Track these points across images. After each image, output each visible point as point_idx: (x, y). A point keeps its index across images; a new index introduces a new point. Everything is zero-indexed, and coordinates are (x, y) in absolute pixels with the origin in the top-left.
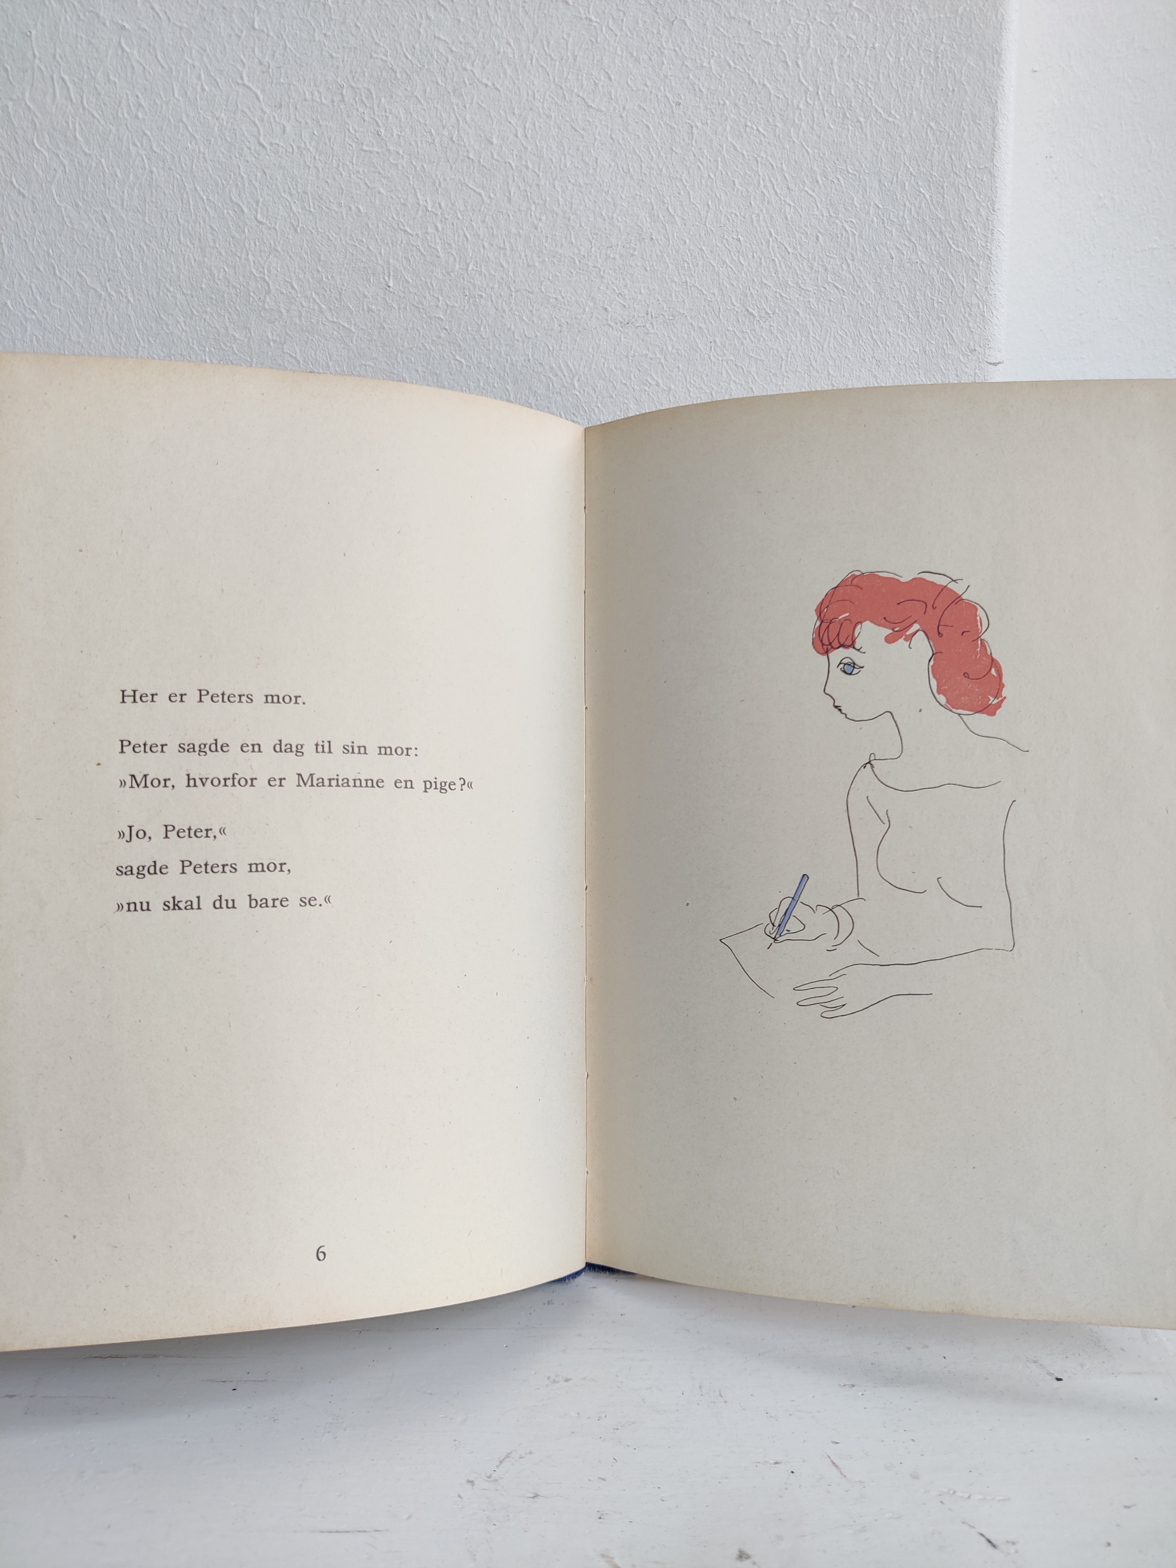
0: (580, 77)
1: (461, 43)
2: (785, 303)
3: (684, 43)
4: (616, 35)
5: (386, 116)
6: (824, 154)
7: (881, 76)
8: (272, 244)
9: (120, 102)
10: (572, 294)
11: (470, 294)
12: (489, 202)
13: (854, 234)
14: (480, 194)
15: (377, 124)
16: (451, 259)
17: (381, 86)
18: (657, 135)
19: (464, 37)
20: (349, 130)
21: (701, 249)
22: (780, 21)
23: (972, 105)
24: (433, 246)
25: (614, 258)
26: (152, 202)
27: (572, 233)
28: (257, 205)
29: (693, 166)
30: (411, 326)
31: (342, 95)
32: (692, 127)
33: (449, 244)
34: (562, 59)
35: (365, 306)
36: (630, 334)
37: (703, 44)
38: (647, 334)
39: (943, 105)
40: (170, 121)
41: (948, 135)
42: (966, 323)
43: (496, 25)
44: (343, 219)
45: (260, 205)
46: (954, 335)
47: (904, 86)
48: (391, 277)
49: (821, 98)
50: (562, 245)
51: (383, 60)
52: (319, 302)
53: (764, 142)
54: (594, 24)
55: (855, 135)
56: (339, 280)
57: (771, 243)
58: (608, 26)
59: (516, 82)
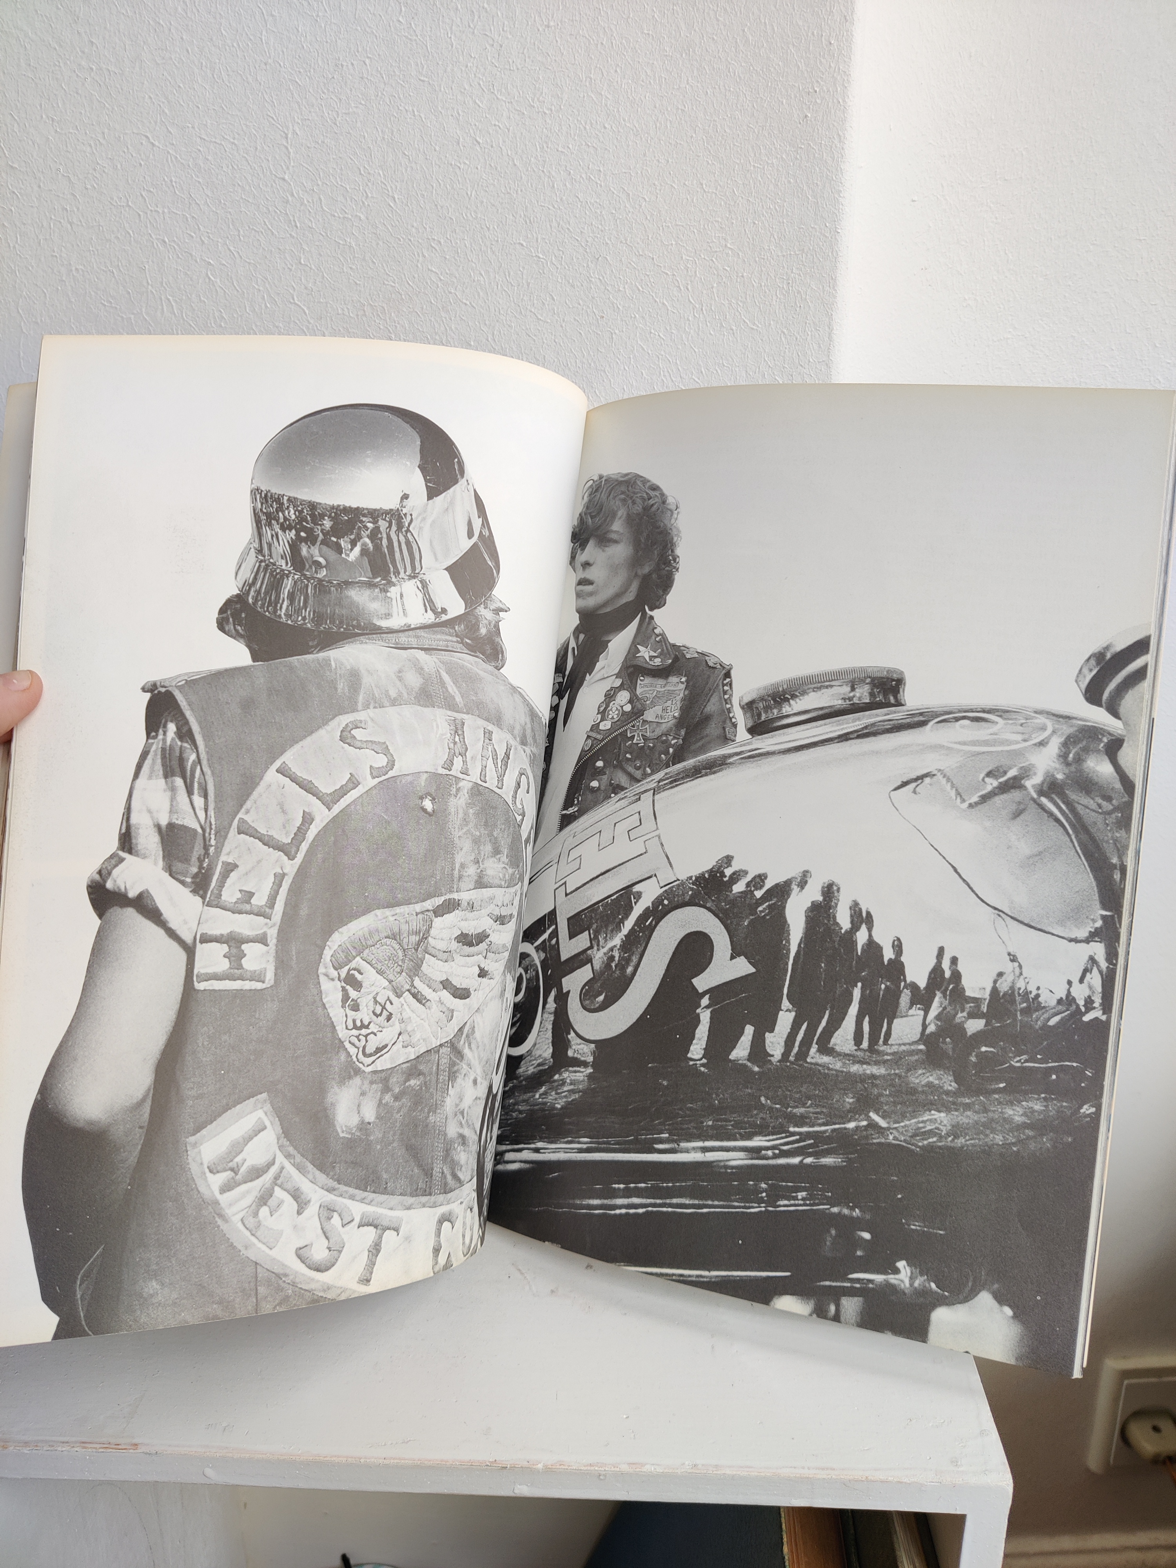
0: (532, 299)
1: (447, 274)
3: (606, 274)
4: (557, 268)
5: (395, 326)
6: (707, 353)
9: (209, 316)
18: (587, 340)
22: (675, 258)
23: (814, 317)
31: (364, 310)
32: (612, 334)
34: (519, 286)
49: (705, 312)
54: (542, 260)
58: (551, 262)
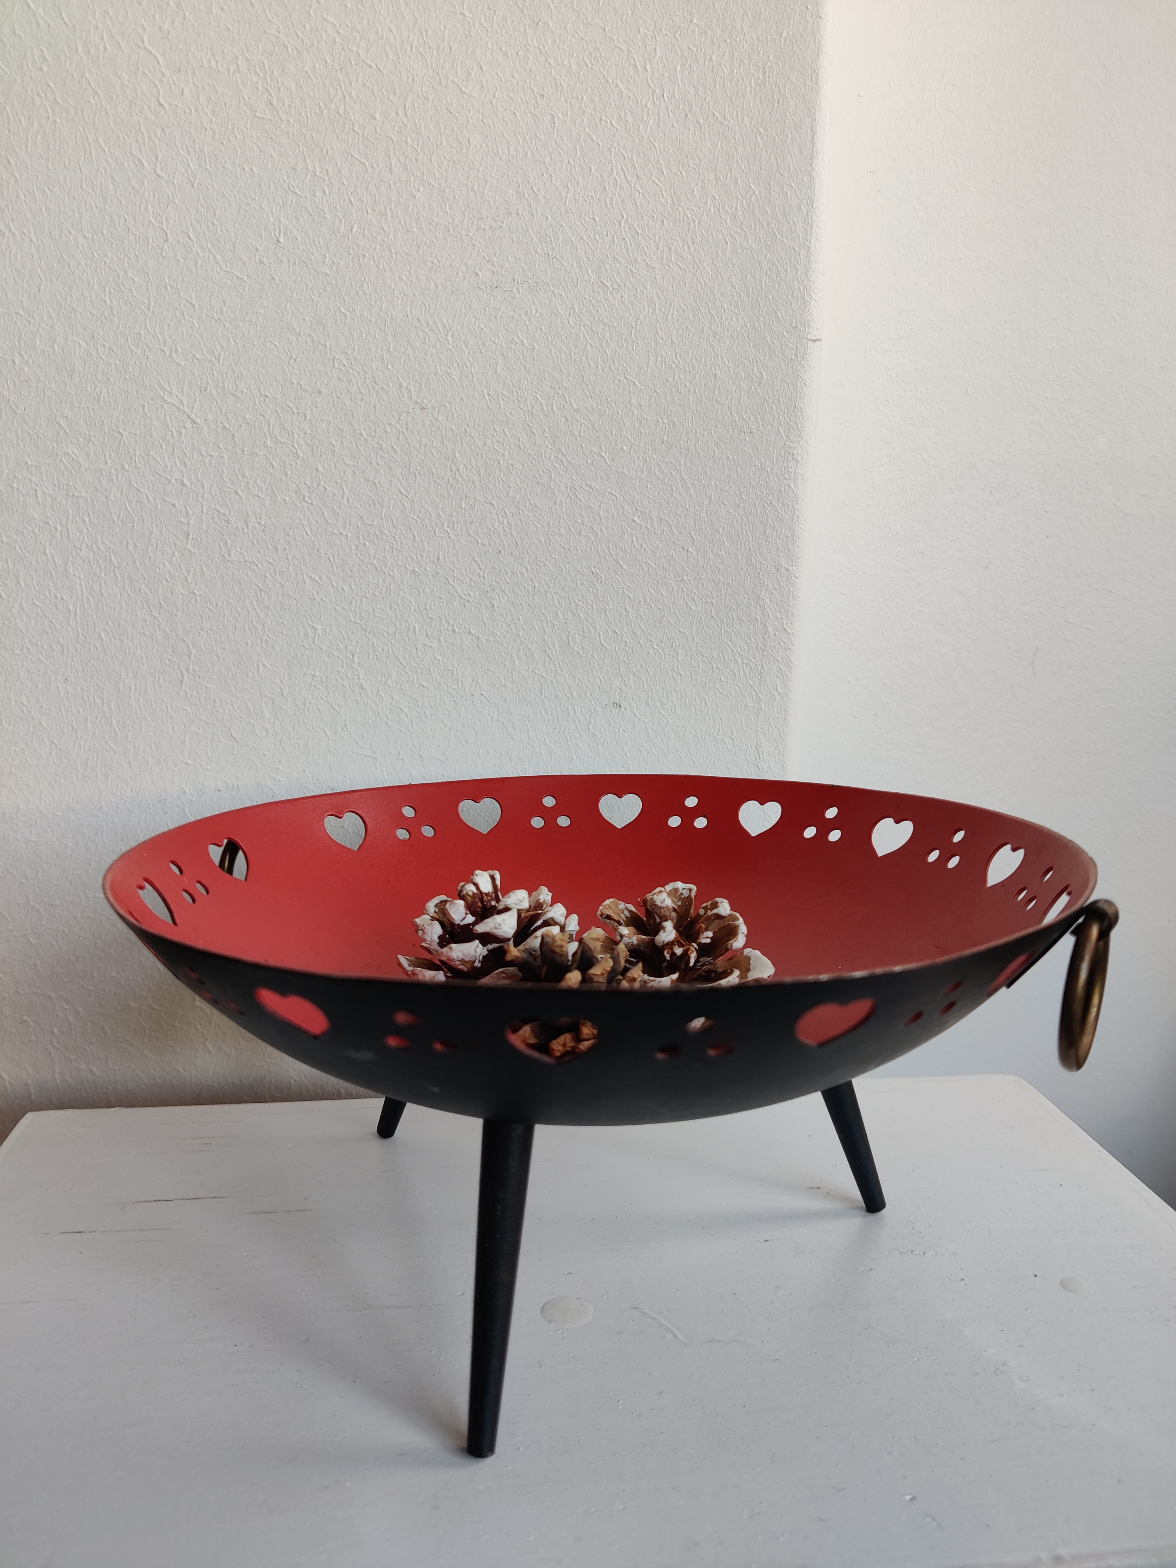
0: (455, 66)
1: (347, 26)
2: (634, 277)
3: (547, 43)
4: (488, 31)
5: (278, 88)
6: (669, 149)
7: (717, 85)
8: (171, 196)
9: (25, 55)
10: (447, 259)
11: (354, 253)
12: (372, 171)
13: (694, 221)
14: (364, 165)
15: (270, 93)
16: (337, 221)
17: (273, 59)
18: (523, 122)
19: (350, 21)
20: (243, 98)
21: (561, 226)
22: (630, 30)
23: (794, 115)
24: (320, 207)
25: (484, 229)
26: (55, 149)
27: (447, 204)
28: (157, 159)
29: (555, 152)
30: (299, 278)
31: (237, 64)
32: (554, 117)
33: (336, 207)
34: (439, 48)
35: (257, 259)
36: (498, 297)
37: (564, 45)
38: (514, 298)
39: (770, 114)
40: (73, 76)
41: (774, 140)
42: (789, 304)
43: (380, 13)
44: (237, 178)
45: (159, 159)
46: (779, 315)
47: (737, 95)
48: (282, 234)
49: (666, 100)
50: (438, 214)
51: (275, 36)
52: (213, 251)
53: (617, 136)
54: (468, 19)
55: (695, 134)
56: (232, 234)
57: (622, 224)
58: (480, 22)
59: (398, 65)
